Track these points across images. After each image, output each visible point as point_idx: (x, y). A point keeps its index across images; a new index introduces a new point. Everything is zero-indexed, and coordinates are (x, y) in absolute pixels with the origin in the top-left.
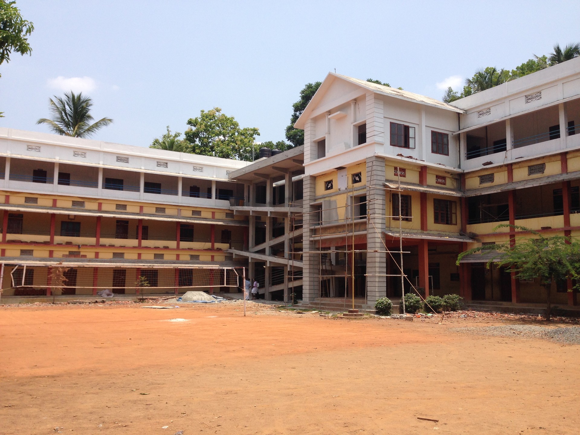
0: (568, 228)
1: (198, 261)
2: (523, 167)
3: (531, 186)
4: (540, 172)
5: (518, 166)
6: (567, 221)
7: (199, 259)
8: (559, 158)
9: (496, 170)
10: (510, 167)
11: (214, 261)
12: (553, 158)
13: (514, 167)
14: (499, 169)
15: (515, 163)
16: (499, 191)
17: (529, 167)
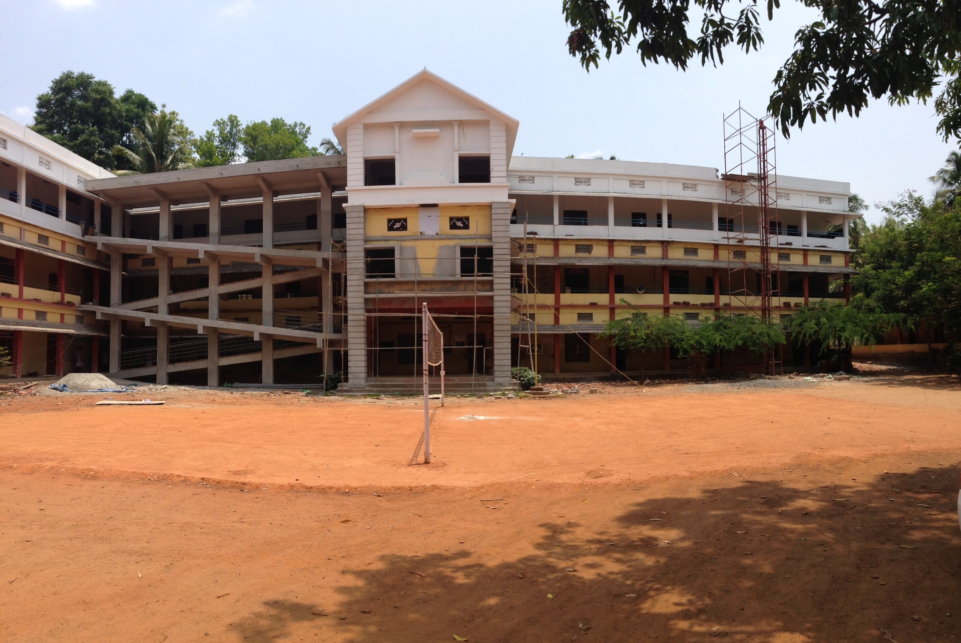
0: (612, 306)
1: (44, 322)
2: (569, 245)
3: (591, 264)
4: (587, 252)
5: (565, 243)
6: (612, 300)
7: (45, 319)
8: (607, 243)
9: (539, 242)
10: (556, 242)
11: (63, 323)
12: (601, 242)
13: (560, 242)
14: (543, 241)
15: (562, 240)
16: (556, 264)
17: (576, 245)
